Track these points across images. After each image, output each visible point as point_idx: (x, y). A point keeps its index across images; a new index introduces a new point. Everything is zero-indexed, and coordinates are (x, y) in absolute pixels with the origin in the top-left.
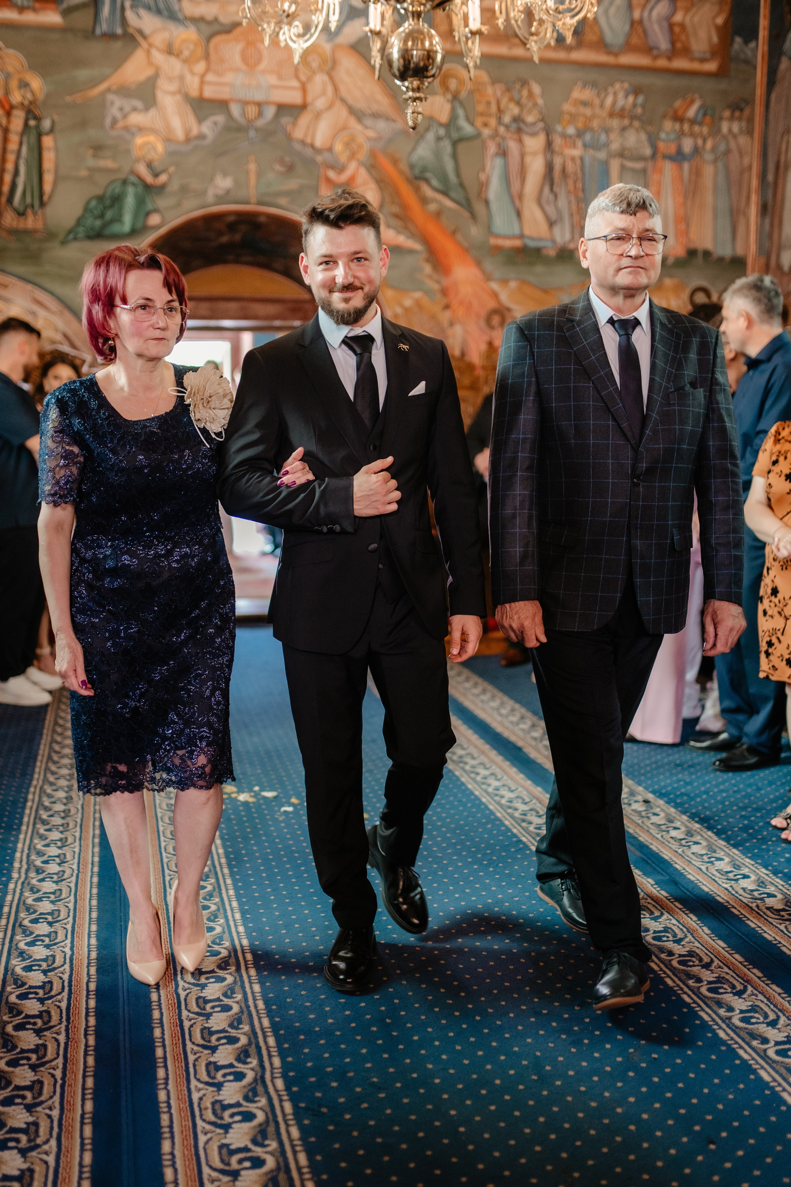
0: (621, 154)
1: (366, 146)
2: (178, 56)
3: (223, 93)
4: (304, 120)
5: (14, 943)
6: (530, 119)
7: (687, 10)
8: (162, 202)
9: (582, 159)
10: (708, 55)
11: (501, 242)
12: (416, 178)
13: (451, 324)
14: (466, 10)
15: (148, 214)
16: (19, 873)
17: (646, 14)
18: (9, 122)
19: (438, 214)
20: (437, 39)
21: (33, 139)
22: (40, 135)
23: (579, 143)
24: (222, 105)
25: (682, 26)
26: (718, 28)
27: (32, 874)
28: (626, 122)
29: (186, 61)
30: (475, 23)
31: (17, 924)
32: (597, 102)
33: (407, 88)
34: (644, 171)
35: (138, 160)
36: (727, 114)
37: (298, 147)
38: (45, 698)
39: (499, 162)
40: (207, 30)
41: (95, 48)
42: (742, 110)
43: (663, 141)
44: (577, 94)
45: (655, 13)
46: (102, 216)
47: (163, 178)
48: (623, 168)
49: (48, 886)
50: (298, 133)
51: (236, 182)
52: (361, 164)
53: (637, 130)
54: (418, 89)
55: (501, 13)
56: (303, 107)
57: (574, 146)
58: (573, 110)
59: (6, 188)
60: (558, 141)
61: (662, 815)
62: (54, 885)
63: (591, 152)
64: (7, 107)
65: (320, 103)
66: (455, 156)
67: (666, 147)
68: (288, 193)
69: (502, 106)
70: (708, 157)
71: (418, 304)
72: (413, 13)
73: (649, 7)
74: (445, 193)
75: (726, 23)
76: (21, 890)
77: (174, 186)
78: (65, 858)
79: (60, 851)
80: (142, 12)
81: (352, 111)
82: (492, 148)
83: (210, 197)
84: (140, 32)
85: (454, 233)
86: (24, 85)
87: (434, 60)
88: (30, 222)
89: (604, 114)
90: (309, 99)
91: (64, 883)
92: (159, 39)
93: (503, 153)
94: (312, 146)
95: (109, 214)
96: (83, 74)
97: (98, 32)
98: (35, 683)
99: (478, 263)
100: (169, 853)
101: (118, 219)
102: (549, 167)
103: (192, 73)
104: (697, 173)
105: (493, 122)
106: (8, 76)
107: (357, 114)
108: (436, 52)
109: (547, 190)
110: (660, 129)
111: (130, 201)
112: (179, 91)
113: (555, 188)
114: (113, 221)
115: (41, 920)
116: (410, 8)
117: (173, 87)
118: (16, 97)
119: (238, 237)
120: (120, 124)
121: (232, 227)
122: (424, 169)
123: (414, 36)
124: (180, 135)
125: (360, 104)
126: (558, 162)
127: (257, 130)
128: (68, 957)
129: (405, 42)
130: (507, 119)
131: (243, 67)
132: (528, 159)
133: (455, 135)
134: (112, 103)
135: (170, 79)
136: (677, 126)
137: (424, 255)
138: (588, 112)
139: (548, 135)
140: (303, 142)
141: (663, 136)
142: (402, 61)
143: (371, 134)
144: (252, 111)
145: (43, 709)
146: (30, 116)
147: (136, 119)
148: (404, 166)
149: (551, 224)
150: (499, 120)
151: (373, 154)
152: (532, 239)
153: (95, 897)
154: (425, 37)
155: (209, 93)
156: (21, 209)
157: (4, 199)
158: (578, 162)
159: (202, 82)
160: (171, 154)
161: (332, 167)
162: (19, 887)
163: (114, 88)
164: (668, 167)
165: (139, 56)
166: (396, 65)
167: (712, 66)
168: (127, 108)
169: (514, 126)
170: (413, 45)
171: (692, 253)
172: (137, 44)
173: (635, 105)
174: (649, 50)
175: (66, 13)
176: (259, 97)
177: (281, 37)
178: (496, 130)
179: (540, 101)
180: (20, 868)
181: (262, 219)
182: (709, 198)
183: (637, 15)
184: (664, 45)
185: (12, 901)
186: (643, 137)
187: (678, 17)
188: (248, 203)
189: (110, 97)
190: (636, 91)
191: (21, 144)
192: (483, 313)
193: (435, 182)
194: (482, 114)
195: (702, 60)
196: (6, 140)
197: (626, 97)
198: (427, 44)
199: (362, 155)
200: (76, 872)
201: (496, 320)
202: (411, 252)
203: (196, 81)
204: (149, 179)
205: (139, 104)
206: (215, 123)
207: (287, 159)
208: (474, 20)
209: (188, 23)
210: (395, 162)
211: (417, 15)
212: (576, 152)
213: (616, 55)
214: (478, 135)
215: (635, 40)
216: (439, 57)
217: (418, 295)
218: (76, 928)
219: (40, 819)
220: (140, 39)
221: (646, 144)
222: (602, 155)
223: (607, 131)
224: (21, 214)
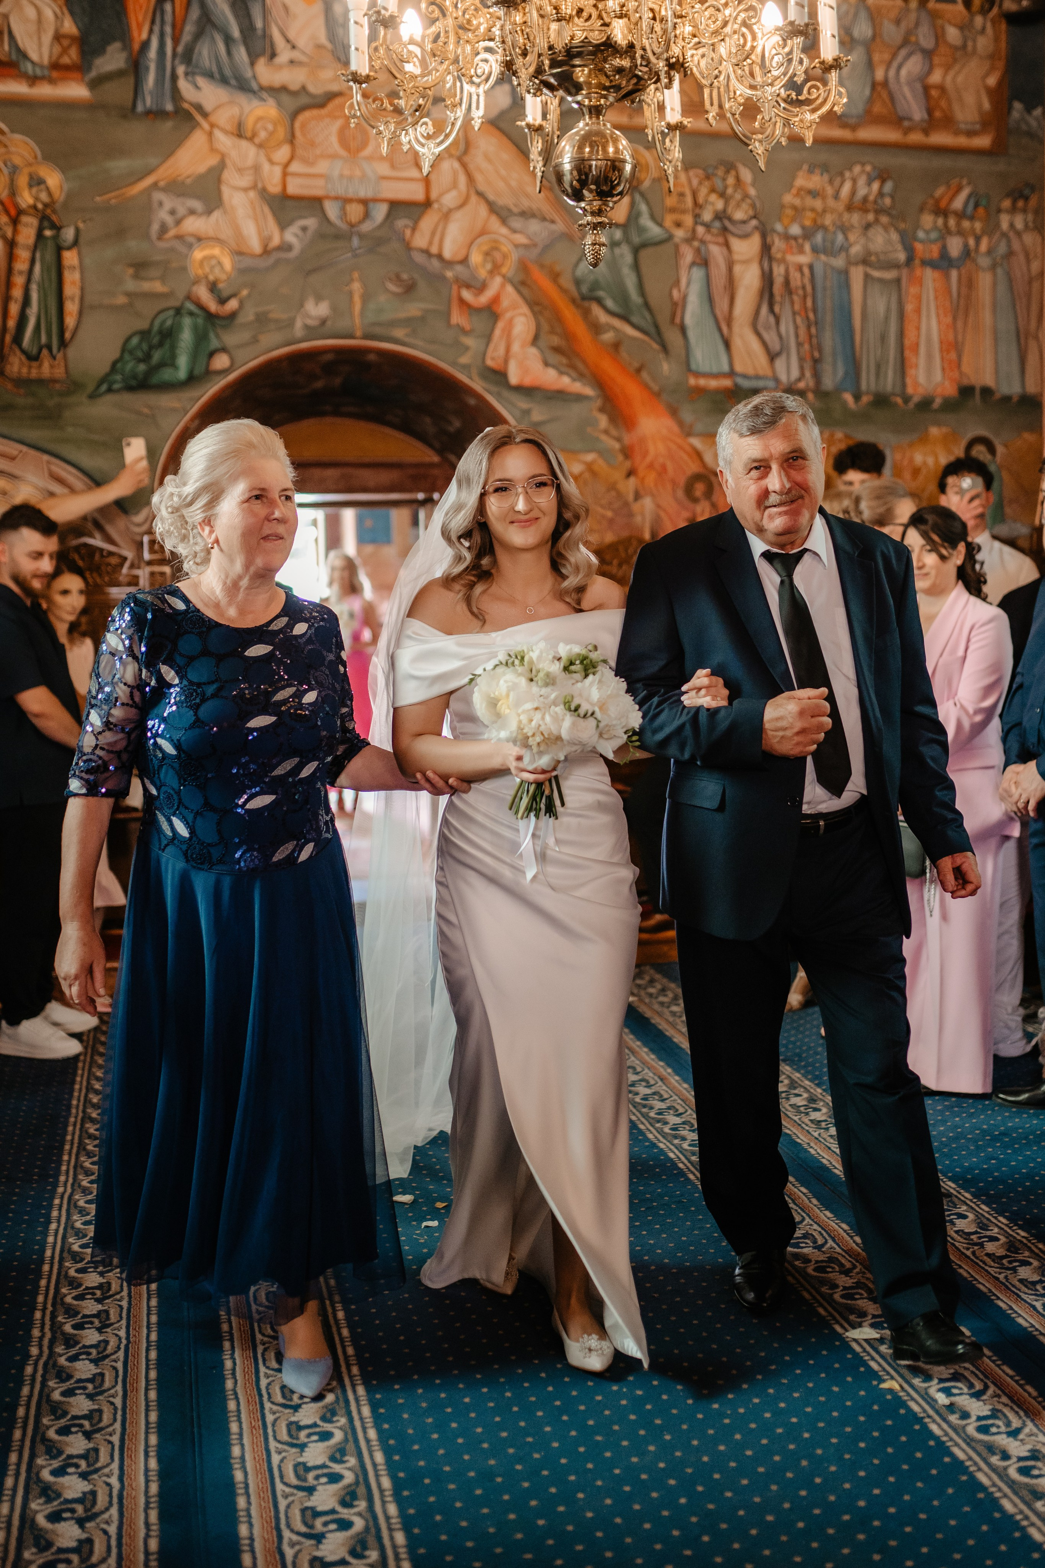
0: (865, 261)
1: (514, 256)
2: (251, 139)
3: (315, 188)
4: (428, 222)
5: (34, 1470)
6: (739, 215)
7: (948, 68)
8: (231, 339)
9: (811, 267)
10: (978, 127)
11: (702, 382)
12: (584, 298)
13: (637, 496)
14: (661, 98)
15: (212, 354)
16: (40, 1347)
17: (892, 73)
18: (15, 231)
19: (616, 346)
20: (624, 142)
21: (50, 256)
22: (59, 250)
23: (807, 247)
24: (314, 203)
25: (942, 88)
26: (990, 92)
27: (60, 1349)
28: (871, 217)
29: (260, 146)
30: (673, 115)
31: (38, 1439)
32: (830, 191)
33: (584, 209)
34: (898, 281)
35: (196, 282)
36: (1007, 203)
37: (419, 258)
38: (73, 1048)
39: (698, 273)
40: (291, 103)
41: (137, 130)
42: (1026, 199)
43: (921, 241)
44: (801, 181)
45: (904, 72)
46: (147, 358)
47: (233, 304)
48: (867, 276)
49: (84, 1369)
50: (420, 241)
51: (334, 308)
52: (507, 279)
53: (886, 229)
54: (599, 213)
55: (712, 104)
56: (427, 204)
57: (801, 251)
58: (797, 202)
59: (11, 323)
60: (778, 244)
61: (971, 1216)
62: (92, 1367)
63: (823, 257)
64: (13, 212)
65: (449, 200)
66: (636, 266)
67: (926, 249)
68: (408, 322)
69: (701, 200)
70: (984, 262)
71: (590, 467)
72: (590, 108)
73: (895, 64)
74: (625, 318)
75: (1000, 83)
76: (43, 1376)
77: (248, 316)
78: (108, 1318)
79: (100, 1307)
80: (201, 81)
81: (493, 208)
82: (688, 255)
83: (298, 329)
84: (199, 108)
85: (639, 370)
86: (37, 182)
87: (620, 170)
88: (46, 369)
89: (840, 206)
90: (434, 195)
91: (106, 1361)
92: (224, 117)
93: (704, 262)
94: (440, 257)
95: (157, 356)
96: (119, 166)
97: (140, 108)
98: (56, 1024)
99: (674, 412)
100: (260, 1305)
101: (170, 362)
102: (767, 280)
103: (271, 162)
104: (970, 284)
105: (688, 220)
106: (14, 170)
107: (501, 213)
108: (624, 161)
109: (764, 310)
110: (917, 226)
111: (186, 337)
112: (254, 187)
113: (777, 309)
114: (162, 365)
115: (74, 1429)
116: (587, 102)
117: (245, 181)
118: (26, 199)
119: (338, 381)
120: (172, 233)
121: (329, 369)
122: (595, 286)
123: (592, 139)
124: (255, 245)
125: (505, 200)
126: (779, 271)
127: (361, 236)
128: (115, 1493)
129: (581, 148)
130: (707, 216)
131: (342, 152)
132: (737, 269)
133: (636, 240)
134: (161, 204)
135: (240, 171)
136: (940, 221)
137: (599, 403)
138: (818, 204)
139: (764, 236)
140: (427, 252)
141: (921, 234)
142: (575, 173)
143: (521, 239)
144: (355, 211)
145: (69, 1064)
146: (46, 224)
147: (192, 225)
148: (566, 282)
149: (772, 357)
150: (697, 216)
151: (523, 266)
152: (745, 376)
153: (153, 1384)
154: (607, 141)
155: (293, 188)
156: (35, 351)
157: (8, 338)
158: (806, 271)
159: (285, 174)
160: (243, 271)
161: (468, 286)
162: (40, 1372)
163: (162, 184)
164: (929, 275)
165: (197, 139)
166: (567, 178)
167: (984, 141)
168: (181, 211)
169: (717, 224)
170: (591, 152)
171: (966, 391)
172: (196, 125)
173: (881, 194)
174: (898, 120)
175: (94, 84)
176: (364, 192)
177: (404, 139)
178: (694, 231)
179: (752, 192)
180: (41, 1338)
181: (372, 357)
182: (987, 317)
183: (879, 75)
184: (918, 114)
185: (30, 1397)
186: (895, 236)
187: (936, 77)
188: (352, 337)
189: (157, 196)
190: (882, 176)
191: (33, 262)
192: (682, 481)
193: (610, 303)
194: (673, 210)
195: (970, 134)
196: (11, 257)
197: (869, 184)
198: (611, 150)
199: (509, 268)
200: (124, 1341)
201: (699, 489)
202: (579, 398)
203: (278, 171)
204: (213, 306)
205: (197, 205)
206: (304, 229)
207: (405, 276)
208: (672, 109)
209: (265, 95)
210: (555, 277)
211: (596, 111)
212: (804, 259)
213: (854, 128)
214: (670, 237)
215: (877, 108)
216: (628, 168)
217: (590, 457)
218: (127, 1442)
219: (70, 1251)
220: (199, 118)
221: (899, 247)
222: (839, 262)
223: (845, 229)
224: (33, 358)
